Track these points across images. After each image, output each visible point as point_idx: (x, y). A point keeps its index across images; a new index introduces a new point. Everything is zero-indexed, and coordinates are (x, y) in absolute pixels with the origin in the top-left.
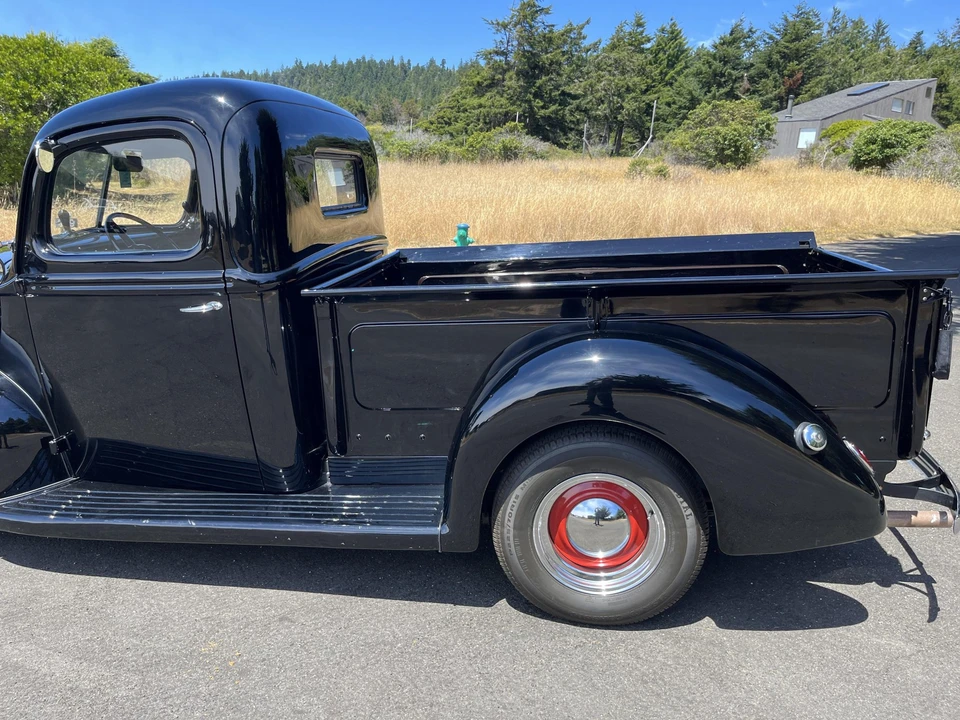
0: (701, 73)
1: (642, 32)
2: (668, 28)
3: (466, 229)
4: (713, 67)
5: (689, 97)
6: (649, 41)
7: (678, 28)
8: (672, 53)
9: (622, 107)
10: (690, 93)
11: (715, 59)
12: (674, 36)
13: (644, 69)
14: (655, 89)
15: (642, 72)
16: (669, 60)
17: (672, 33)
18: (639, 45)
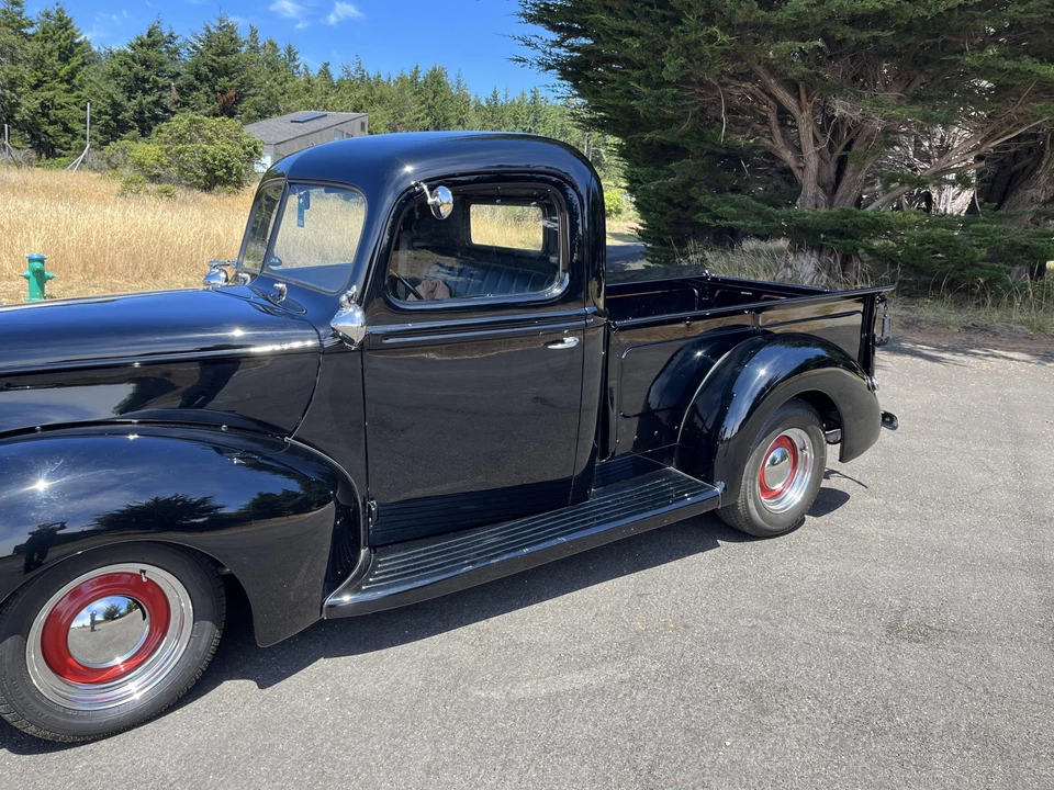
0: (119, 75)
1: (20, 14)
2: (54, 13)
3: (41, 261)
4: (134, 70)
5: (109, 101)
6: (32, 25)
7: (68, 15)
8: (64, 44)
9: (19, 105)
10: (110, 96)
11: (134, 60)
12: (64, 25)
13: (43, 61)
14: (49, 85)
15: (39, 63)
16: (61, 53)
17: (60, 20)
18: (19, 27)
